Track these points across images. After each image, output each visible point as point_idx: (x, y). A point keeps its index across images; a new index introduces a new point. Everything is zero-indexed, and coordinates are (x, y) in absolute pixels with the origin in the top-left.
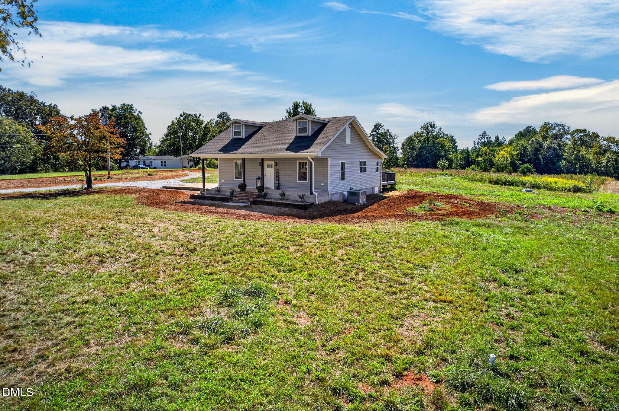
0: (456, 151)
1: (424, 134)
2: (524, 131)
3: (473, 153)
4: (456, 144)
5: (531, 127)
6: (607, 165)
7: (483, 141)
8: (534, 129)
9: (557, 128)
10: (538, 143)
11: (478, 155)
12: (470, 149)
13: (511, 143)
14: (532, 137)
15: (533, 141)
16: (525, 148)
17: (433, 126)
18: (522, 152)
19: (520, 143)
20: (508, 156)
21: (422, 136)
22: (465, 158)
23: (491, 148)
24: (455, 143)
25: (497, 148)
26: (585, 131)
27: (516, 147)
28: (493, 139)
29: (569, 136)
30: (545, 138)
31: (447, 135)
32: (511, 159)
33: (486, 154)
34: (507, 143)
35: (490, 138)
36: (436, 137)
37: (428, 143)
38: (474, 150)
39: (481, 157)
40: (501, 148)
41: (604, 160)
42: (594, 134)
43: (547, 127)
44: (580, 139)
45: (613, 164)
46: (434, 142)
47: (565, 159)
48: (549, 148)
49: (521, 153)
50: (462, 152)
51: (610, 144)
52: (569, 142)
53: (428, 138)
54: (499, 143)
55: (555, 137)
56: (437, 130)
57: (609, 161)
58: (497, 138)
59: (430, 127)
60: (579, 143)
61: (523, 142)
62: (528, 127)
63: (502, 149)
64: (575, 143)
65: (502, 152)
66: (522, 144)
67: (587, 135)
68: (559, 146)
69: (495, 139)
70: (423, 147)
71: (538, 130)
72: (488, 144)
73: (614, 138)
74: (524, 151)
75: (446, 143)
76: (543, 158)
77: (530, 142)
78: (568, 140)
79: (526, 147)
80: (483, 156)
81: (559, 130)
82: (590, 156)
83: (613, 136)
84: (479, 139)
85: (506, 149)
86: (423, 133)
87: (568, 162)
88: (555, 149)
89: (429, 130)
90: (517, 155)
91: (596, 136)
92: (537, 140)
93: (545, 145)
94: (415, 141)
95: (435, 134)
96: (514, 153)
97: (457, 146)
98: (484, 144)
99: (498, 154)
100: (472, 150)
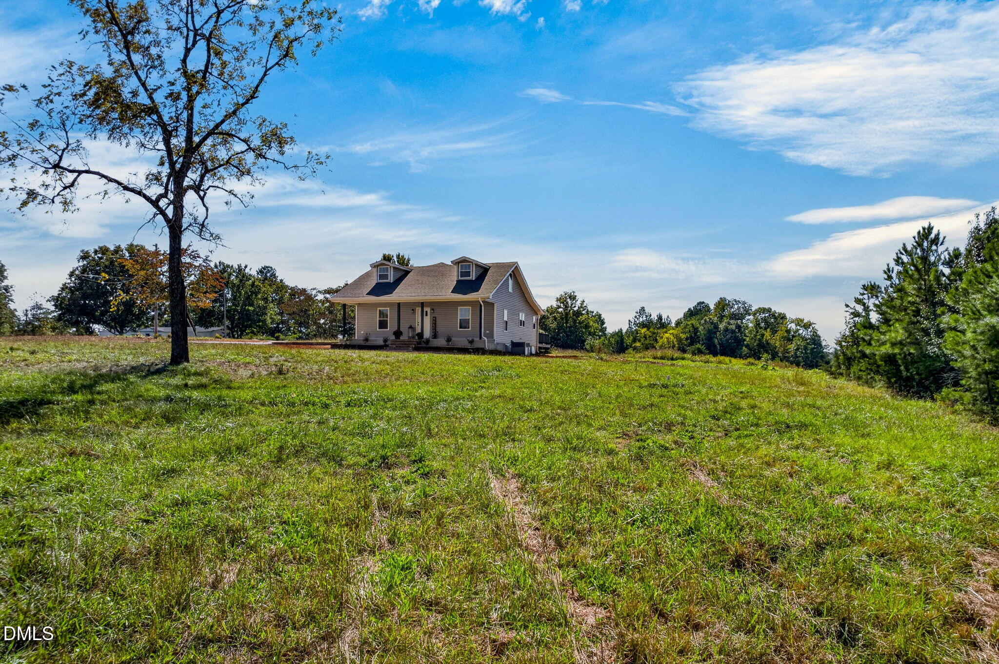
0: (605, 335)
1: (560, 310)
2: (695, 308)
3: (628, 337)
4: (604, 326)
5: (703, 303)
6: (795, 353)
7: (641, 320)
8: (707, 306)
9: (736, 306)
10: (712, 323)
11: (634, 340)
12: (624, 331)
13: (678, 323)
14: (706, 315)
15: (705, 321)
16: (696, 330)
17: (573, 298)
18: (693, 335)
19: (689, 323)
20: (675, 340)
21: (558, 312)
22: (617, 342)
23: (651, 330)
24: (603, 323)
25: (659, 331)
26: (769, 310)
27: (685, 328)
28: (654, 317)
29: (751, 317)
30: (721, 318)
31: (593, 312)
32: (678, 344)
33: (645, 337)
34: (673, 325)
35: (651, 316)
36: (578, 314)
37: (567, 323)
38: (630, 332)
39: (640, 341)
40: (665, 330)
41: (792, 347)
42: (780, 314)
43: (722, 304)
44: (765, 320)
45: (802, 352)
46: (575, 321)
47: (747, 346)
48: (726, 330)
49: (691, 337)
50: (613, 335)
51: (799, 327)
52: (751, 325)
53: (567, 314)
54: (662, 324)
55: (734, 316)
56: (578, 304)
57: (797, 349)
58: (660, 318)
59: (568, 300)
60: (763, 325)
61: (694, 322)
62: (700, 303)
63: (666, 332)
64: (757, 325)
65: (667, 335)
66: (693, 324)
67: (773, 315)
68: (739, 327)
69: (656, 318)
70: (560, 327)
71: (712, 307)
72: (647, 325)
73: (802, 321)
74: (695, 334)
75: (591, 323)
76: (719, 344)
77: (703, 322)
78: (749, 321)
79: (697, 328)
80: (642, 340)
81: (739, 308)
82: (776, 341)
83: (801, 317)
84: (636, 317)
85: (671, 331)
86: (559, 307)
87: (750, 350)
88: (733, 332)
89: (567, 303)
90: (687, 339)
91: (783, 317)
92: (710, 319)
93: (722, 326)
94: (548, 318)
95: (576, 309)
96: (683, 336)
97: (606, 328)
98: (643, 325)
99: (662, 337)
100: (626, 332)
